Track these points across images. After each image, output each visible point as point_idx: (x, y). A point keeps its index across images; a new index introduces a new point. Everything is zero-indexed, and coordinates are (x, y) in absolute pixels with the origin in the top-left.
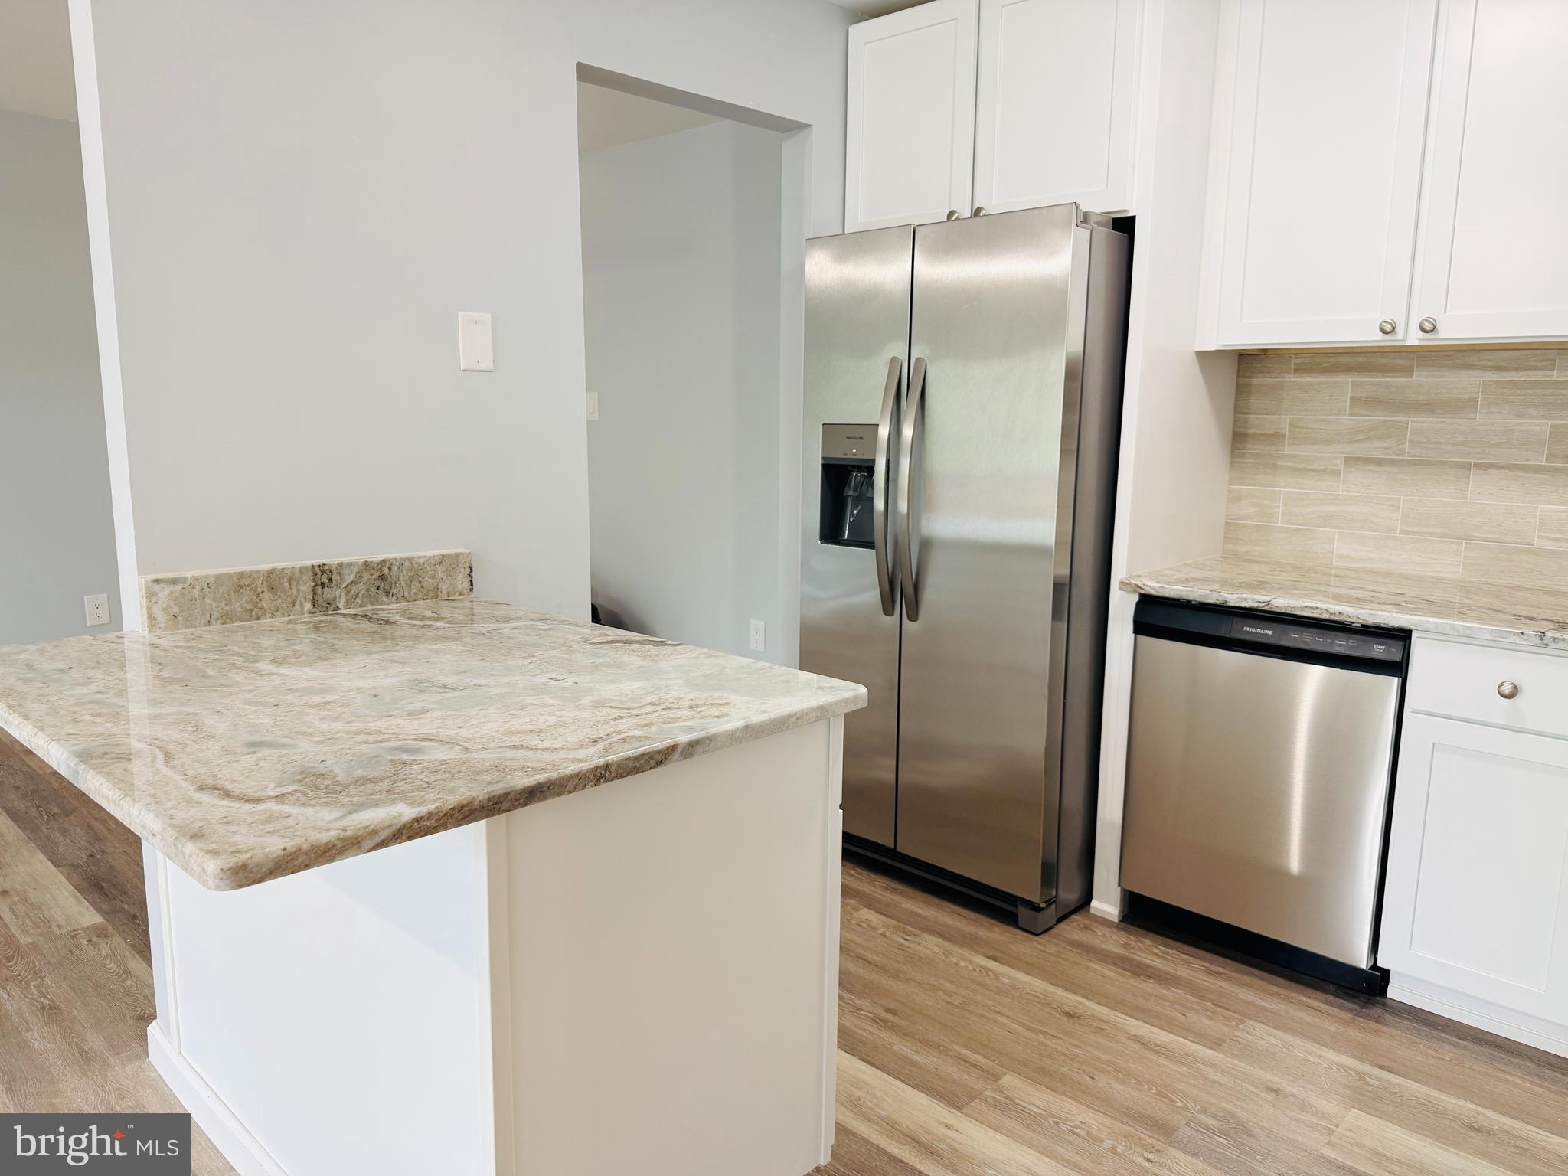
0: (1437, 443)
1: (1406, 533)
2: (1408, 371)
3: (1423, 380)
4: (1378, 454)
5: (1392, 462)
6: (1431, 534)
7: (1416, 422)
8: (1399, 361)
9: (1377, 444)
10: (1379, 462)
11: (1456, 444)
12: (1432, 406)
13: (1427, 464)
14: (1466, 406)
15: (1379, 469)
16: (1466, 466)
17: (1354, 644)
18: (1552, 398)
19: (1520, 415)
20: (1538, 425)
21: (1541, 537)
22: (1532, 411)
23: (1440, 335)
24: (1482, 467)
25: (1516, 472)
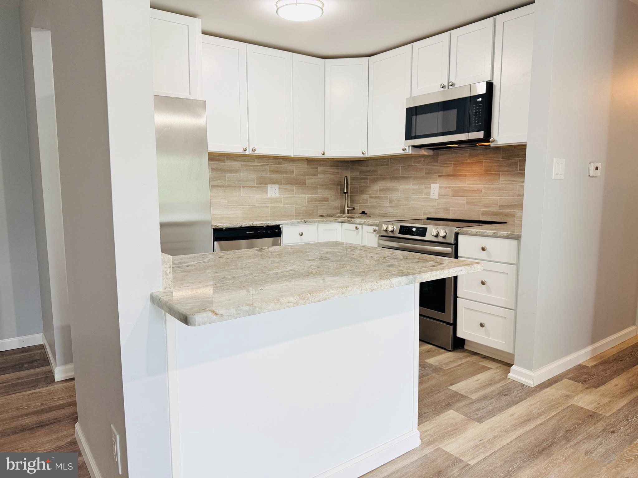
0: (233, 181)
2: (224, 161)
3: (228, 164)
4: (220, 184)
5: (223, 186)
6: (235, 205)
7: (228, 175)
8: (222, 158)
9: (219, 181)
10: (220, 187)
11: (237, 181)
12: (231, 171)
13: (230, 186)
14: (237, 171)
16: (240, 187)
17: (271, 230)
18: (255, 169)
19: (250, 173)
20: (253, 176)
21: (257, 204)
22: (252, 173)
23: (255, 152)
24: (244, 187)
25: (250, 188)
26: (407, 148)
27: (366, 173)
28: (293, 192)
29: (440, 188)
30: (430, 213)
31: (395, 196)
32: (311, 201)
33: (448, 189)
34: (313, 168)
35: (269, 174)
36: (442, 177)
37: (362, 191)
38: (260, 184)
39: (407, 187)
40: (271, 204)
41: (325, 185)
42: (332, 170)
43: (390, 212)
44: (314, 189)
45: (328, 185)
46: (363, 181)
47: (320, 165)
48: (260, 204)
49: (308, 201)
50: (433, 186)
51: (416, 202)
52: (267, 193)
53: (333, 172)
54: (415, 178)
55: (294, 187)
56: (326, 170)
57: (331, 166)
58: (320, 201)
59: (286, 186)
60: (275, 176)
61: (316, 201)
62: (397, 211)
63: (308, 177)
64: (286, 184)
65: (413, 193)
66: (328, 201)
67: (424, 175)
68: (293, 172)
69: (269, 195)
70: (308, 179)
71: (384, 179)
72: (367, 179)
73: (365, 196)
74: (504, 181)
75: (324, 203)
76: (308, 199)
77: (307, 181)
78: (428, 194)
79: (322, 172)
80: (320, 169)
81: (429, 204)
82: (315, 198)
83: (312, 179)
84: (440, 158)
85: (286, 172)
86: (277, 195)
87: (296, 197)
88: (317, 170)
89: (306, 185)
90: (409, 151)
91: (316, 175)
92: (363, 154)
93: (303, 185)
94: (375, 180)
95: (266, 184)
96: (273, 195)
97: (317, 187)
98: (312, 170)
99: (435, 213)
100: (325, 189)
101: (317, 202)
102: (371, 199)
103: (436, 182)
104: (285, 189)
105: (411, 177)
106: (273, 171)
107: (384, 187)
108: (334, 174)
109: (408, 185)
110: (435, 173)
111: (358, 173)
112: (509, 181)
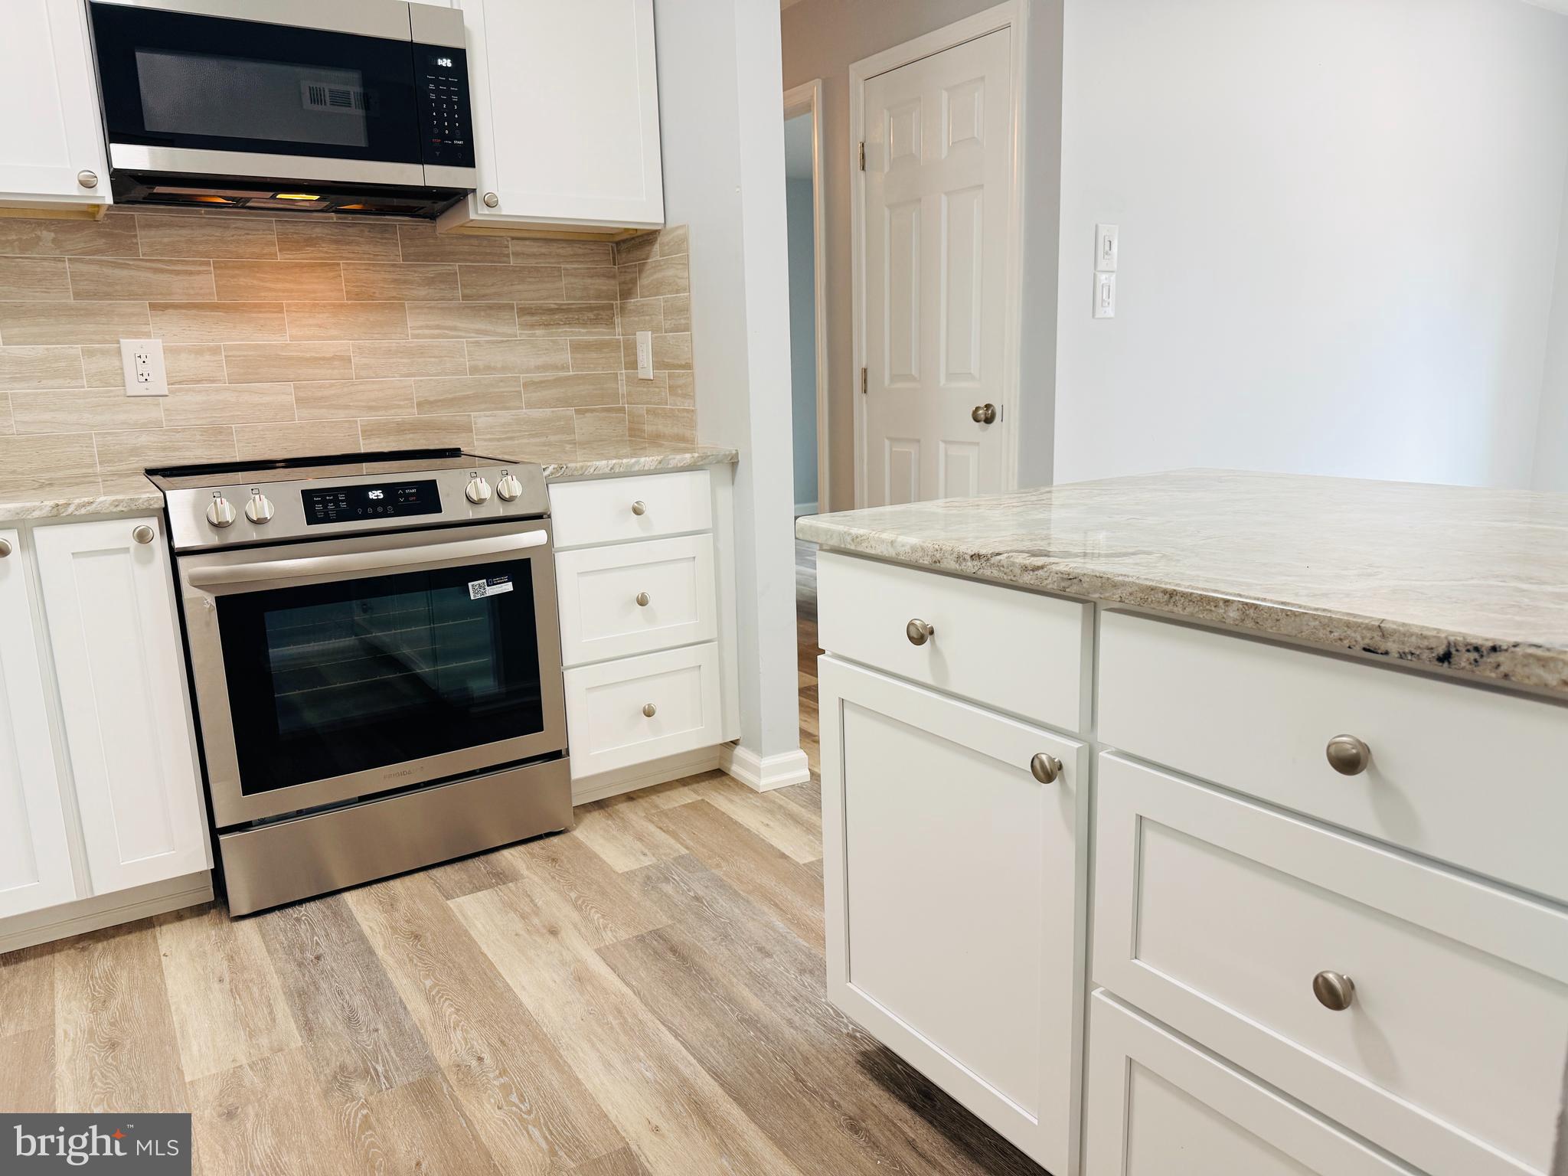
26: (101, 177)
30: (135, 451)
33: (207, 357)
36: (171, 311)
50: (130, 346)
51: (45, 416)
67: (72, 301)
74: (420, 328)
78: (113, 378)
81: (124, 417)
84: (144, 238)
103: (144, 329)
112: (438, 327)
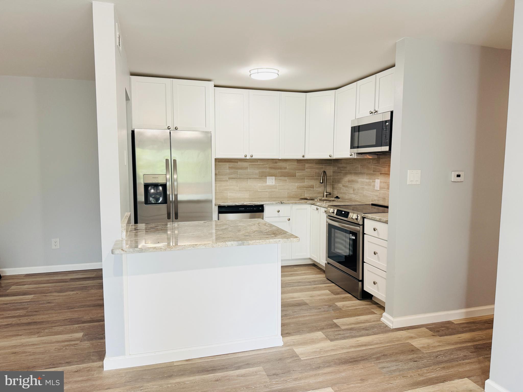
0: (243, 175)
1: (240, 190)
2: (237, 162)
3: (240, 163)
4: (234, 177)
5: (236, 178)
6: (244, 190)
7: (239, 171)
8: (236, 160)
9: (233, 175)
10: (234, 178)
11: (246, 175)
12: (241, 168)
13: (242, 178)
14: (246, 168)
15: (234, 180)
16: (248, 178)
17: (257, 208)
18: (258, 167)
19: (254, 170)
20: (257, 171)
21: (259, 189)
22: (256, 169)
23: (253, 157)
24: (250, 178)
25: (255, 179)
26: (353, 154)
27: (341, 169)
28: (286, 182)
29: (381, 182)
30: (375, 200)
31: (356, 186)
32: (300, 188)
33: (385, 184)
34: (301, 165)
35: (268, 170)
36: (382, 175)
37: (339, 182)
38: (262, 176)
39: (363, 180)
40: (269, 190)
41: (311, 177)
42: (317, 166)
43: (353, 198)
44: (302, 179)
45: (314, 176)
46: (339, 174)
47: (308, 163)
48: (261, 189)
49: (297, 188)
50: (376, 180)
51: (367, 192)
52: (266, 182)
53: (318, 167)
54: (368, 174)
55: (286, 178)
56: (312, 166)
57: (316, 163)
58: (307, 188)
59: (280, 178)
60: (273, 171)
61: (303, 188)
62: (357, 197)
63: (298, 171)
64: (281, 176)
65: (366, 185)
66: (313, 188)
67: (372, 172)
68: (286, 168)
69: (268, 184)
70: (298, 173)
71: (351, 173)
72: (341, 173)
73: (340, 185)
75: (310, 189)
76: (297, 186)
77: (297, 174)
78: (374, 186)
79: (309, 167)
80: (307, 165)
81: (374, 193)
82: (303, 186)
83: (301, 172)
84: (382, 161)
85: (281, 168)
86: (274, 184)
87: (288, 185)
88: (304, 166)
89: (296, 176)
90: (355, 156)
91: (304, 170)
92: (330, 156)
93: (293, 177)
94: (346, 174)
95: (266, 176)
96: (271, 184)
97: (305, 178)
98: (301, 166)
99: (378, 201)
100: (311, 179)
101: (305, 188)
102: (343, 188)
103: (378, 178)
104: (279, 179)
105: (364, 173)
106: (271, 168)
107: (350, 180)
108: (319, 169)
109: (363, 179)
110: (378, 172)
111: (337, 168)
